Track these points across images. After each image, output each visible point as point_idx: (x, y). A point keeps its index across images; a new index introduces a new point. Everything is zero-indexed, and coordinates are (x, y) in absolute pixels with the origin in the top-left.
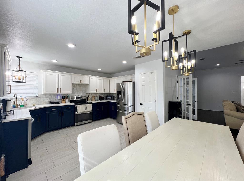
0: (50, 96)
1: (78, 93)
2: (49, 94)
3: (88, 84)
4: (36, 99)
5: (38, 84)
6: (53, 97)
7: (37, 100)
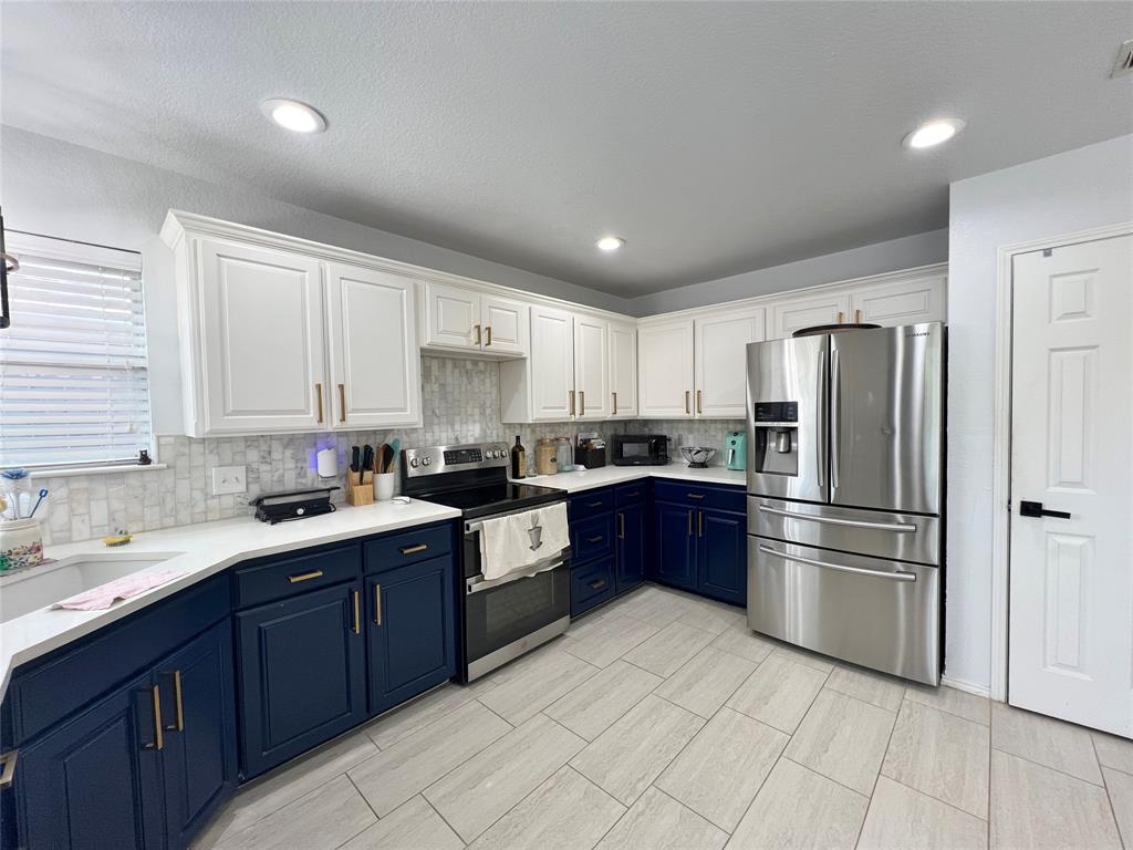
0: (253, 456)
1: (452, 425)
2: (246, 439)
3: (525, 359)
4: (133, 481)
5: (144, 351)
6: (275, 455)
7: (144, 488)
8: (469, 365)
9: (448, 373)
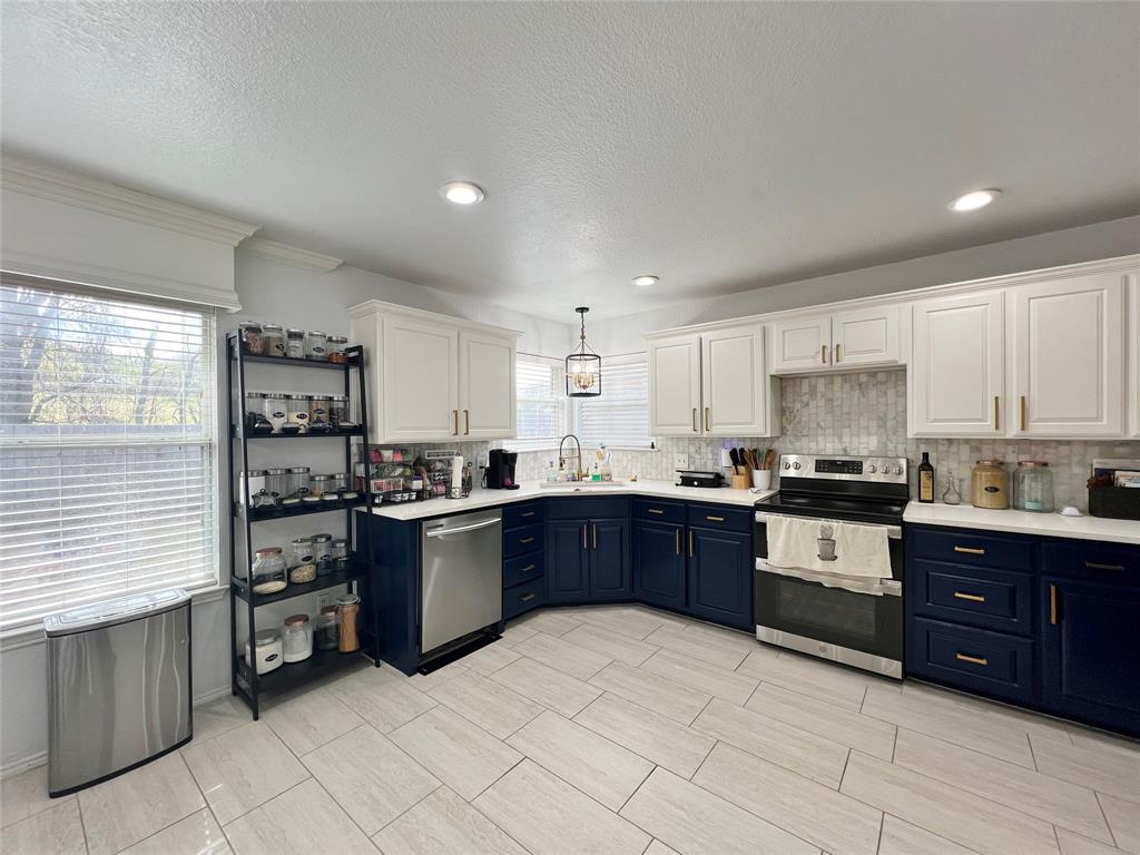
0: (692, 449)
3: (905, 367)
4: (649, 456)
6: (703, 450)
7: (652, 459)
8: (863, 378)
9: (836, 389)
